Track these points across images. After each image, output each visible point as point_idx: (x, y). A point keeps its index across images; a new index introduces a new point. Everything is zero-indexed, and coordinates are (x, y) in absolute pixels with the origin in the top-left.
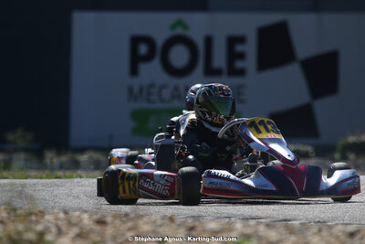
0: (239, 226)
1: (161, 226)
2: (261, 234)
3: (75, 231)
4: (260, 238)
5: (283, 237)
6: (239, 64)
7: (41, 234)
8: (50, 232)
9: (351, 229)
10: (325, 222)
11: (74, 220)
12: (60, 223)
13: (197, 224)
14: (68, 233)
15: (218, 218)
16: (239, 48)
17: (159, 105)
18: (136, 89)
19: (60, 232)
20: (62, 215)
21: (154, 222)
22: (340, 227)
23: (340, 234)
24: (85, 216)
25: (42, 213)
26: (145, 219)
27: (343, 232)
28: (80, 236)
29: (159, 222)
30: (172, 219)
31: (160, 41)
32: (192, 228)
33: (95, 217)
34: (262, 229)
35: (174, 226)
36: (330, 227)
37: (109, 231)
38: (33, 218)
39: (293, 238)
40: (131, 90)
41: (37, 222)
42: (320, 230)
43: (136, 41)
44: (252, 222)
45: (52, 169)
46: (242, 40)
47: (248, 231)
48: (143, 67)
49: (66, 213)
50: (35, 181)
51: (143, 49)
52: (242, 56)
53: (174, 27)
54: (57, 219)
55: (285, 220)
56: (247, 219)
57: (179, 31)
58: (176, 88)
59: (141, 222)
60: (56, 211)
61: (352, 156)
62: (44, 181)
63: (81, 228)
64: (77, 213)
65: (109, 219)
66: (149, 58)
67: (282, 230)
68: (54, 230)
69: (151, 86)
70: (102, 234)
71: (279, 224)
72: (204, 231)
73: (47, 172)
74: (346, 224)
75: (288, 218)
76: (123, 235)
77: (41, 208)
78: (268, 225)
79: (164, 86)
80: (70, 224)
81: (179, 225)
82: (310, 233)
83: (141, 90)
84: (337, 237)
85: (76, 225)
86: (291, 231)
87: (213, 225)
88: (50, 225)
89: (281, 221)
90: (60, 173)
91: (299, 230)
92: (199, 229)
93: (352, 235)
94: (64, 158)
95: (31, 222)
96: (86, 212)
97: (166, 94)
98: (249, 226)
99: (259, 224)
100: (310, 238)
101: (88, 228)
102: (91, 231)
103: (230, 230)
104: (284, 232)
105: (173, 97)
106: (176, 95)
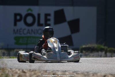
16: (48, 17)
17: (23, 35)
31: (23, 15)
40: (14, 30)
46: (49, 15)
52: (49, 20)
53: (28, 10)
57: (30, 12)
58: (29, 30)
61: (84, 52)
66: (20, 20)
69: (21, 29)
79: (25, 29)
83: (17, 30)
97: (25, 32)
105: (27, 33)
106: (28, 32)
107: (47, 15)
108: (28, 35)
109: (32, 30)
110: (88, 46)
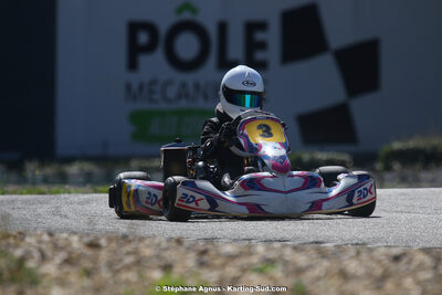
0: (260, 249)
1: (167, 249)
2: (287, 258)
3: (62, 255)
4: (286, 263)
5: (315, 261)
6: (259, 55)
7: (22, 261)
8: (32, 257)
9: (395, 251)
10: (364, 244)
11: (61, 243)
12: (44, 247)
13: (209, 246)
14: (53, 259)
15: (235, 240)
16: (260, 36)
17: (163, 106)
18: (135, 86)
19: (44, 258)
20: (46, 237)
21: (159, 245)
22: (383, 250)
23: (382, 258)
24: (75, 239)
25: (22, 235)
26: (147, 242)
27: (386, 255)
28: (68, 261)
29: (164, 245)
30: (179, 241)
31: (163, 27)
32: (204, 252)
33: (86, 240)
34: (288, 253)
35: (182, 249)
36: (371, 250)
37: (104, 255)
38: (12, 241)
39: (325, 264)
40: (128, 87)
41: (17, 246)
42: (358, 253)
43: (134, 28)
44: (277, 245)
45: (34, 183)
46: (262, 26)
47: (272, 255)
48: (144, 60)
49: (51, 234)
50: (14, 197)
51: (143, 38)
52: (263, 46)
53: (180, 10)
54: (40, 242)
55: (317, 243)
56: (271, 241)
57: (187, 16)
58: (184, 85)
59: (141, 245)
60: (39, 232)
61: (397, 166)
62: (25, 197)
63: (70, 253)
64: (65, 235)
65: (103, 242)
66: (150, 48)
67: (313, 253)
68: (36, 255)
69: (153, 82)
70: (95, 260)
71: (309, 247)
72: (219, 255)
73: (28, 187)
74: (390, 247)
75: (321, 239)
76: (120, 260)
77: (21, 229)
78: (295, 248)
79: (168, 83)
80: (56, 247)
81: (188, 249)
82: (346, 257)
83: (141, 87)
84: (379, 262)
85: (62, 249)
86: (323, 254)
87: (229, 249)
88: (31, 249)
89: (312, 243)
90: (43, 188)
91: (334, 254)
92: (212, 253)
93: (397, 259)
94: (49, 171)
95: (9, 245)
96: (75, 233)
97: (172, 92)
98: (273, 249)
99: (284, 246)
100: (346, 262)
101: (79, 252)
102: (81, 256)
103: (250, 254)
104: (314, 256)
105: (179, 96)
106: (183, 93)
107: (253, 27)
108: (183, 104)
109: (197, 86)
110: (412, 144)
